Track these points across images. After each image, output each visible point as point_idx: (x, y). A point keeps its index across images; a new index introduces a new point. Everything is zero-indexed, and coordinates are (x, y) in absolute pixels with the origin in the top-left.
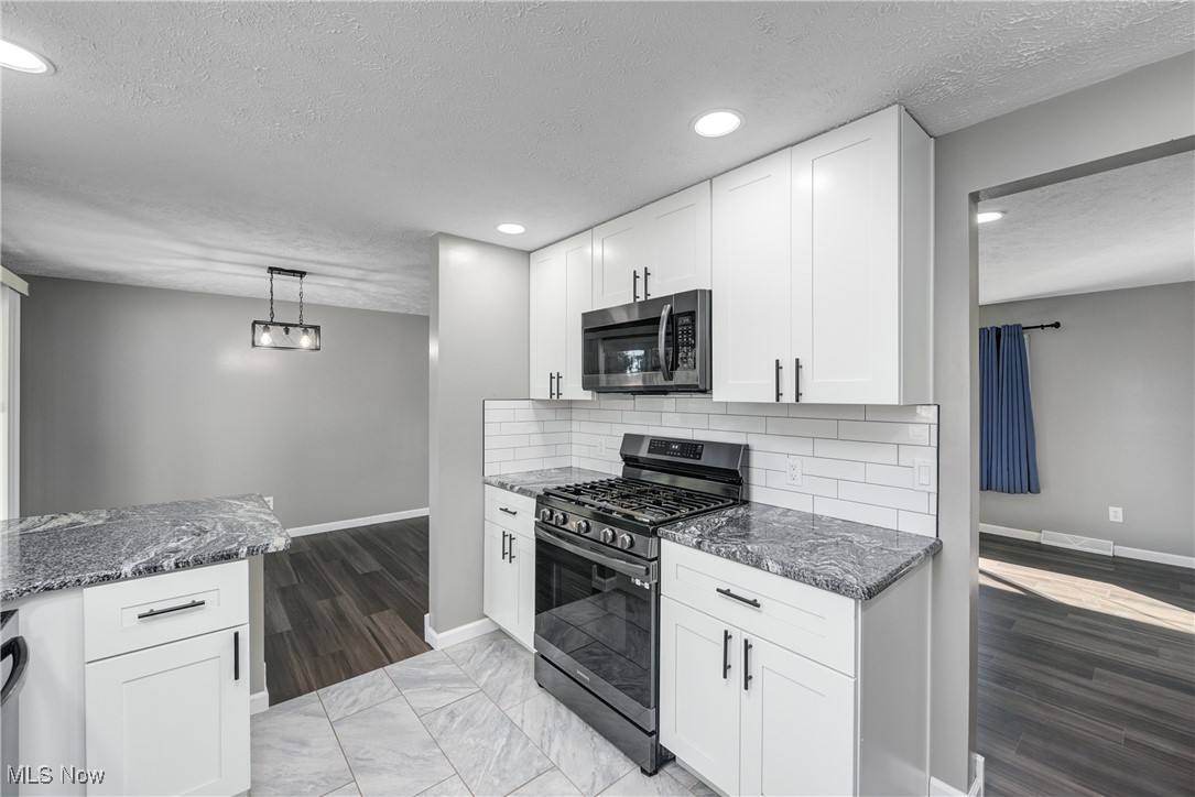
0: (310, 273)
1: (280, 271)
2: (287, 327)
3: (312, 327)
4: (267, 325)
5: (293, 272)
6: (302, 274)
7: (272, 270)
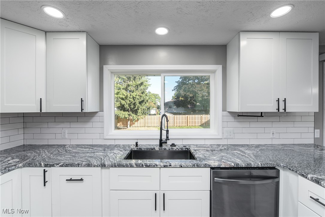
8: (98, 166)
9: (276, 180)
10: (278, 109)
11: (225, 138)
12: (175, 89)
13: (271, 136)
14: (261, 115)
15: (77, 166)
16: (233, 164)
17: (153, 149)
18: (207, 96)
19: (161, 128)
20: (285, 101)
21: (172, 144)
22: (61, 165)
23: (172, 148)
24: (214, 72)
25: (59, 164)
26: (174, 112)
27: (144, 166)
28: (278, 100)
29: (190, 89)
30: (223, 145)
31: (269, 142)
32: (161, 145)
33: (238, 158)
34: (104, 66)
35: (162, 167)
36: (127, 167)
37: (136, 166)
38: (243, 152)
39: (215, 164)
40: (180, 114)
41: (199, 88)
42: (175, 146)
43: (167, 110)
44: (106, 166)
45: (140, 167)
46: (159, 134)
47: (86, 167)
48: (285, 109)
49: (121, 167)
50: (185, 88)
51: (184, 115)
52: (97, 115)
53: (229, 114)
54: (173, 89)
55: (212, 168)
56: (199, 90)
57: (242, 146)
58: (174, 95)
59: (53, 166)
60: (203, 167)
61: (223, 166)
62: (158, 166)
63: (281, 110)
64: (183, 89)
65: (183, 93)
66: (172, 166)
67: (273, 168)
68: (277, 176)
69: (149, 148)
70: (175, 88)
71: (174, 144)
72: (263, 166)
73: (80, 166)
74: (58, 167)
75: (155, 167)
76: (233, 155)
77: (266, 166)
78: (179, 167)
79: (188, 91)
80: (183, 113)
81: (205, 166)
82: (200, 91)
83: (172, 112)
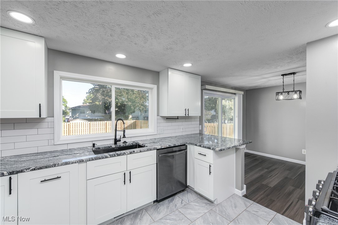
0: (297, 72)
1: (286, 75)
2: (288, 92)
3: (298, 91)
4: (281, 93)
5: (291, 74)
6: (294, 73)
7: (283, 75)
8: (76, 162)
9: (186, 150)
10: (186, 115)
11: (159, 134)
12: (91, 92)
13: (182, 130)
14: (178, 118)
15: (53, 166)
16: (168, 146)
17: (110, 147)
18: (126, 102)
19: (115, 130)
20: (188, 110)
21: (124, 142)
22: (32, 169)
23: (125, 144)
24: (152, 89)
25: (30, 168)
26: (87, 118)
27: (116, 156)
28: (186, 110)
29: (109, 93)
30: (158, 139)
31: (181, 134)
32: (115, 143)
33: (169, 143)
34: (54, 71)
35: (129, 154)
36: (103, 158)
37: (110, 157)
38: (170, 140)
39: (159, 147)
40: (95, 120)
41: (119, 93)
42: (127, 143)
43: (78, 115)
44: (84, 161)
45: (113, 157)
46: (114, 135)
47: (64, 165)
48: (188, 115)
49: (98, 159)
50: (104, 91)
51: (100, 121)
52: (46, 120)
53: (161, 118)
54: (88, 92)
55: (158, 150)
56: (118, 95)
57: (168, 137)
58: (86, 98)
59: (22, 171)
60: (153, 150)
61: (163, 147)
62: (126, 154)
63: (187, 115)
64: (101, 93)
65: (101, 97)
66: (135, 152)
67: (185, 145)
68: (186, 149)
69: (107, 147)
70: (90, 90)
71: (126, 141)
72: (181, 144)
73: (57, 165)
74: (29, 171)
75: (124, 155)
76: (165, 142)
77: (182, 144)
78: (140, 152)
79: (107, 96)
80: (99, 120)
81: (154, 149)
82: (120, 96)
83: (86, 118)
